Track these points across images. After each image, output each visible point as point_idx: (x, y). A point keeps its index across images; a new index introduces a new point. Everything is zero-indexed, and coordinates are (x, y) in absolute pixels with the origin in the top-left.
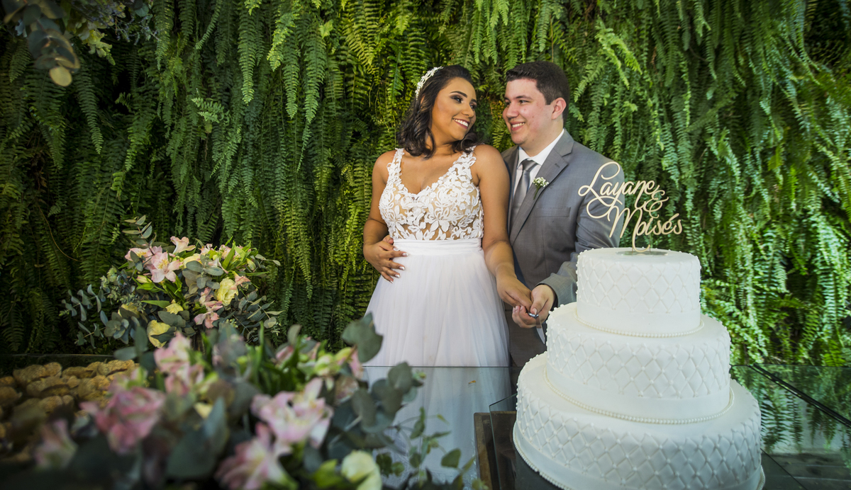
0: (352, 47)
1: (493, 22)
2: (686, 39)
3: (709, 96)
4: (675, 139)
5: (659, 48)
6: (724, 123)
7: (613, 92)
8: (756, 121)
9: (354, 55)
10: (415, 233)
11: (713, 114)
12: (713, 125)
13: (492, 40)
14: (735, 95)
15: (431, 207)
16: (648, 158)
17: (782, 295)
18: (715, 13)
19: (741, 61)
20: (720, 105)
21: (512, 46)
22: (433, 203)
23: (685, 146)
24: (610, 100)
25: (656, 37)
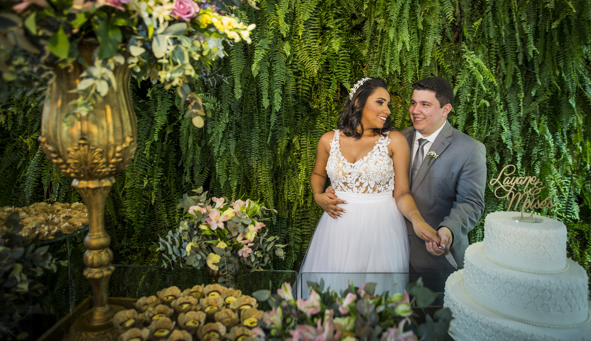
0: (301, 59)
1: (399, 47)
2: (520, 57)
3: (533, 94)
4: (510, 121)
5: (502, 63)
6: (542, 111)
7: (473, 92)
8: (564, 110)
9: (303, 64)
10: (352, 189)
11: (535, 105)
12: (534, 112)
13: (397, 59)
14: (550, 94)
15: (364, 173)
16: (492, 134)
17: (575, 221)
18: (541, 41)
19: (558, 73)
20: (540, 100)
21: (410, 63)
22: (365, 170)
23: (516, 126)
24: (471, 98)
25: (500, 56)
